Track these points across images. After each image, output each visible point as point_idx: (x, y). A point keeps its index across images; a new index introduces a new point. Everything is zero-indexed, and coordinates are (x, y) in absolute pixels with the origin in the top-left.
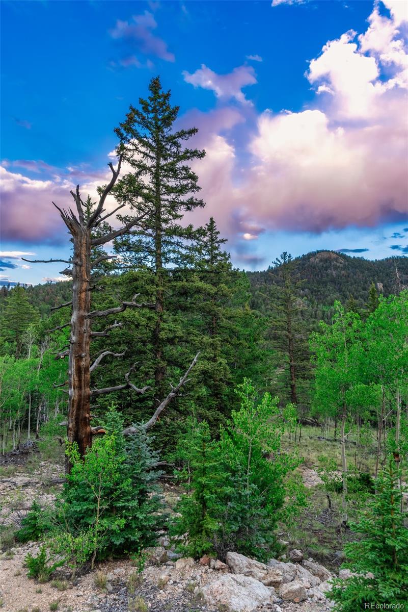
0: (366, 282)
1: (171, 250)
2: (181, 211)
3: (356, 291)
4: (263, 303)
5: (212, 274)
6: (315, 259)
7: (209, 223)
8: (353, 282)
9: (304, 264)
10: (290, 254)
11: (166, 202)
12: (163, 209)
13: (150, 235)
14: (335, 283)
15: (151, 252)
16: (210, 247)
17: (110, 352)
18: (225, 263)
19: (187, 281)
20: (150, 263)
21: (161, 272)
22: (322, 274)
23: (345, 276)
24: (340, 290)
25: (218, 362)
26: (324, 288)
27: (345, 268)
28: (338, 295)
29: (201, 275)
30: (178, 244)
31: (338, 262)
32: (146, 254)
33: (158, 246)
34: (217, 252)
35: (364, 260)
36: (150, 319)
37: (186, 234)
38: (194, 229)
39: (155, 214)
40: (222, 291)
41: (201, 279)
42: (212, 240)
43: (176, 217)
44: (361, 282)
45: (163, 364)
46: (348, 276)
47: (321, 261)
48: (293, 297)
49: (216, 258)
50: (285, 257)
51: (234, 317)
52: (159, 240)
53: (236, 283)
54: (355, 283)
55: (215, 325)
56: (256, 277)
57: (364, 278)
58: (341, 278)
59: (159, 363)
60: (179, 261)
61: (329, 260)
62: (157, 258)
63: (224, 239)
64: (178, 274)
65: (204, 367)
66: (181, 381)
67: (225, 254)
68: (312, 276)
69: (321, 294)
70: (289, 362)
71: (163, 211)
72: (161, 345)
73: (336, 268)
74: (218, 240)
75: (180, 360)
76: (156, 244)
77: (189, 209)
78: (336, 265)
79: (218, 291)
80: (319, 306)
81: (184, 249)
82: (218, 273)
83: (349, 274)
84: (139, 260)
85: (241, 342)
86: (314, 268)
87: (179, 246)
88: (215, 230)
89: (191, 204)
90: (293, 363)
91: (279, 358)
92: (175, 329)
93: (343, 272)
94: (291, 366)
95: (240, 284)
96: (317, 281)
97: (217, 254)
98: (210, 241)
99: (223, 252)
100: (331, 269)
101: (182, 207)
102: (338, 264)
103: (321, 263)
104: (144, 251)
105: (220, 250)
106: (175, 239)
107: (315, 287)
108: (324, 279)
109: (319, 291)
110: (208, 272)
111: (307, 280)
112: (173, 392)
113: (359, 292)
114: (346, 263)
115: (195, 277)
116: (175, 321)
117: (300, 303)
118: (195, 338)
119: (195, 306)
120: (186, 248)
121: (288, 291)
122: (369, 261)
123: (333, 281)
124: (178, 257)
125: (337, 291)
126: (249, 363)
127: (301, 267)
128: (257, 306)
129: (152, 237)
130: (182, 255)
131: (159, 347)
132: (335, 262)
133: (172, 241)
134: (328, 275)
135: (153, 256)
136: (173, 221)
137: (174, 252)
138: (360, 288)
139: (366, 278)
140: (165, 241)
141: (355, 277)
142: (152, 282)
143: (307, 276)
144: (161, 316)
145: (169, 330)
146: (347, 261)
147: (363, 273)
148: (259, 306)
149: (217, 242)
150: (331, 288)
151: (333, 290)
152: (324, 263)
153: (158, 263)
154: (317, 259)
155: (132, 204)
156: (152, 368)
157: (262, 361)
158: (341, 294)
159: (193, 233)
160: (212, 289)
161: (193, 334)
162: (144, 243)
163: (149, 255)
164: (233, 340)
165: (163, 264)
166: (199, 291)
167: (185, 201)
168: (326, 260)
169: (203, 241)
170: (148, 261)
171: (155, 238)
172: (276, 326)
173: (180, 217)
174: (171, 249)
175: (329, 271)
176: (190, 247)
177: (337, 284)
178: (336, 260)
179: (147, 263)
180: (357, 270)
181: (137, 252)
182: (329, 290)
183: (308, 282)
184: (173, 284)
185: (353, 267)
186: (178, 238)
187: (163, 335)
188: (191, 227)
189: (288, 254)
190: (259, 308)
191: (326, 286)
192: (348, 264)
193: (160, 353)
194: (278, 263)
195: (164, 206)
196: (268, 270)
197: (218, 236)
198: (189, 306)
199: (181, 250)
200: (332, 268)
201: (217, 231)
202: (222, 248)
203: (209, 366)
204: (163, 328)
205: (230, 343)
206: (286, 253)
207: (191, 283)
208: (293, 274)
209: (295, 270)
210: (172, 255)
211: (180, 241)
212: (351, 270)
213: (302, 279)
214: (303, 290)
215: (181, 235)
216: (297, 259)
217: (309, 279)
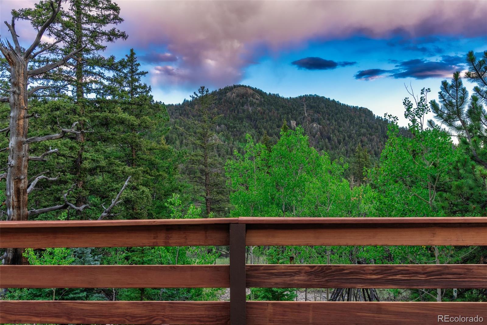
0: (281, 120)
1: (93, 81)
2: (102, 42)
3: (271, 128)
4: (177, 138)
5: (134, 106)
6: (232, 94)
7: (129, 54)
8: (268, 119)
9: (220, 99)
10: (208, 89)
11: (87, 31)
12: (84, 39)
13: (71, 64)
14: (251, 120)
15: (70, 82)
16: (130, 79)
17: (44, 177)
18: (147, 96)
19: (110, 112)
20: (70, 91)
21: (83, 102)
22: (238, 110)
23: (261, 113)
24: (256, 127)
25: (141, 190)
26: (240, 124)
27: (261, 104)
28: (254, 131)
29: (124, 106)
30: (100, 74)
31: (254, 98)
32: (66, 83)
33: (80, 75)
34: (137, 84)
35: (280, 97)
36: (71, 148)
37: (108, 66)
38: (116, 61)
39: (76, 43)
40: (146, 123)
41: (125, 110)
42: (132, 72)
43: (98, 48)
44: (276, 120)
45: (86, 193)
46: (264, 113)
47: (238, 96)
48: (209, 132)
49: (136, 90)
50: (203, 91)
51: (154, 149)
52: (81, 69)
53: (155, 116)
54: (270, 120)
55: (135, 157)
56: (170, 110)
57: (279, 116)
58: (257, 114)
59: (81, 192)
60: (102, 91)
61: (245, 96)
62: (78, 88)
63: (145, 72)
64: (100, 105)
65: (127, 195)
66: (113, 202)
67: (145, 86)
68: (228, 112)
69: (237, 130)
70: (205, 196)
71: (85, 41)
72: (82, 175)
73: (252, 104)
74: (138, 72)
75: (102, 189)
76: (77, 73)
77: (110, 39)
78: (253, 101)
79: (141, 123)
80: (235, 142)
81: (106, 80)
82: (141, 105)
83: (265, 111)
84: (58, 89)
85: (161, 173)
86: (231, 103)
87: (101, 76)
88: (135, 61)
89: (112, 35)
90: (209, 197)
91: (195, 192)
92: (98, 159)
93: (259, 108)
94: (207, 200)
95: (160, 117)
96: (234, 117)
97: (137, 86)
98: (130, 73)
99: (143, 84)
100: (247, 105)
101: (104, 37)
102: (254, 100)
103: (238, 99)
104: (63, 79)
105: (140, 82)
106: (97, 69)
107: (231, 123)
108: (241, 115)
109: (235, 127)
110: (131, 104)
111: (223, 115)
112: (106, 212)
113: (274, 129)
114: (262, 99)
115: (118, 109)
116: (97, 151)
117: (216, 139)
118: (117, 168)
119: (116, 137)
120: (108, 79)
121: (206, 126)
122: (284, 98)
123: (249, 117)
124: (100, 88)
125: (253, 128)
126: (167, 195)
127: (217, 102)
128: (171, 141)
129: (73, 65)
130: (105, 86)
131: (80, 177)
132: (251, 98)
133: (94, 71)
134: (244, 111)
135: (73, 85)
136: (95, 51)
137: (96, 82)
138: (275, 126)
139: (280, 116)
140: (86, 71)
141: (270, 114)
142: (74, 111)
143: (223, 112)
144: (83, 146)
145: (92, 160)
146: (263, 98)
147: (278, 110)
148: (174, 141)
149: (138, 74)
150: (247, 124)
151: (249, 126)
152: (241, 99)
153: (80, 92)
154: (234, 94)
155: (50, 31)
156: (73, 197)
157: (181, 192)
158: (257, 131)
159: (115, 64)
160: (135, 121)
161: (116, 165)
162: (64, 72)
163: (69, 84)
164: (152, 171)
165: (85, 94)
166: (122, 122)
167: (107, 32)
168: (242, 96)
169: (123, 73)
170: (67, 91)
171: (76, 67)
172: (193, 160)
173: (103, 48)
174: (93, 79)
175: (245, 107)
176: (112, 79)
177: (252, 121)
178: (253, 96)
179: (66, 92)
180: (272, 107)
181: (56, 80)
182: (245, 126)
183: (225, 118)
184: (95, 114)
185: (268, 104)
186: (100, 69)
187: (86, 164)
188: (113, 58)
189: (206, 89)
190: (173, 143)
191: (242, 122)
192: (264, 101)
193: (81, 182)
194: (196, 96)
195: (86, 35)
196: (183, 104)
197: (139, 67)
198: (110, 136)
199: (102, 80)
200: (249, 104)
201: (137, 62)
202: (143, 81)
203: (132, 195)
204: (86, 158)
205: (149, 174)
206: (204, 87)
207: (115, 115)
208: (210, 109)
209: (213, 104)
210: (94, 86)
211: (101, 71)
212: (266, 107)
213: (218, 114)
214: (219, 125)
215: (102, 66)
216: (214, 93)
217: (225, 114)
